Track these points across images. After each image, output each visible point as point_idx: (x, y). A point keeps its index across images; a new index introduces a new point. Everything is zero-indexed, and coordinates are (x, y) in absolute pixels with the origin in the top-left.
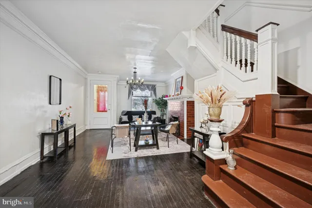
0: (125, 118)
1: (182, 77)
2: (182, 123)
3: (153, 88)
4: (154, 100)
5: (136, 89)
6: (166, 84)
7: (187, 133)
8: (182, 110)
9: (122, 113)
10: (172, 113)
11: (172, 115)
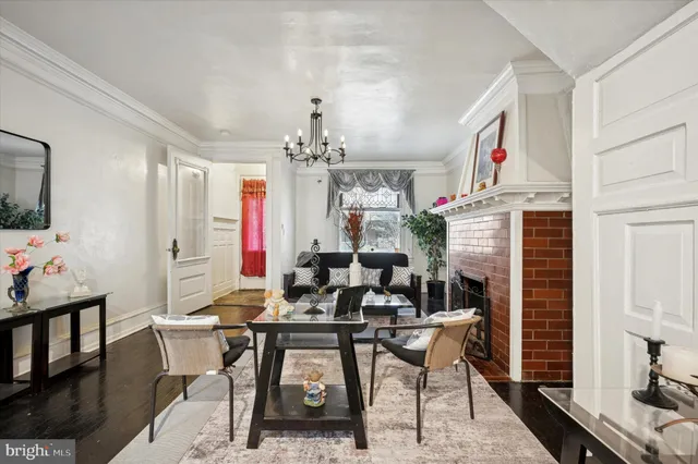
0: (305, 277)
1: (503, 117)
2: (500, 308)
3: (405, 183)
4: (404, 217)
5: (350, 185)
6: (447, 164)
7: (525, 355)
8: (504, 252)
9: (299, 258)
10: (463, 262)
11: (459, 273)
